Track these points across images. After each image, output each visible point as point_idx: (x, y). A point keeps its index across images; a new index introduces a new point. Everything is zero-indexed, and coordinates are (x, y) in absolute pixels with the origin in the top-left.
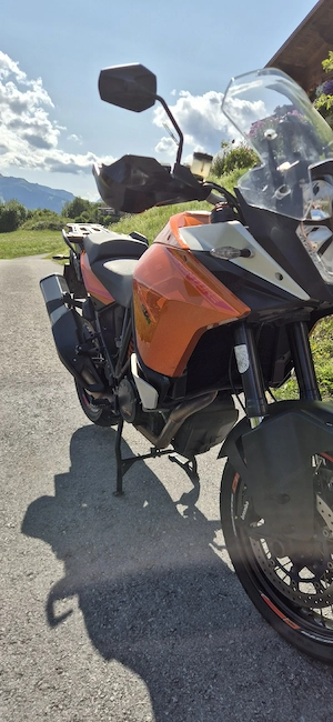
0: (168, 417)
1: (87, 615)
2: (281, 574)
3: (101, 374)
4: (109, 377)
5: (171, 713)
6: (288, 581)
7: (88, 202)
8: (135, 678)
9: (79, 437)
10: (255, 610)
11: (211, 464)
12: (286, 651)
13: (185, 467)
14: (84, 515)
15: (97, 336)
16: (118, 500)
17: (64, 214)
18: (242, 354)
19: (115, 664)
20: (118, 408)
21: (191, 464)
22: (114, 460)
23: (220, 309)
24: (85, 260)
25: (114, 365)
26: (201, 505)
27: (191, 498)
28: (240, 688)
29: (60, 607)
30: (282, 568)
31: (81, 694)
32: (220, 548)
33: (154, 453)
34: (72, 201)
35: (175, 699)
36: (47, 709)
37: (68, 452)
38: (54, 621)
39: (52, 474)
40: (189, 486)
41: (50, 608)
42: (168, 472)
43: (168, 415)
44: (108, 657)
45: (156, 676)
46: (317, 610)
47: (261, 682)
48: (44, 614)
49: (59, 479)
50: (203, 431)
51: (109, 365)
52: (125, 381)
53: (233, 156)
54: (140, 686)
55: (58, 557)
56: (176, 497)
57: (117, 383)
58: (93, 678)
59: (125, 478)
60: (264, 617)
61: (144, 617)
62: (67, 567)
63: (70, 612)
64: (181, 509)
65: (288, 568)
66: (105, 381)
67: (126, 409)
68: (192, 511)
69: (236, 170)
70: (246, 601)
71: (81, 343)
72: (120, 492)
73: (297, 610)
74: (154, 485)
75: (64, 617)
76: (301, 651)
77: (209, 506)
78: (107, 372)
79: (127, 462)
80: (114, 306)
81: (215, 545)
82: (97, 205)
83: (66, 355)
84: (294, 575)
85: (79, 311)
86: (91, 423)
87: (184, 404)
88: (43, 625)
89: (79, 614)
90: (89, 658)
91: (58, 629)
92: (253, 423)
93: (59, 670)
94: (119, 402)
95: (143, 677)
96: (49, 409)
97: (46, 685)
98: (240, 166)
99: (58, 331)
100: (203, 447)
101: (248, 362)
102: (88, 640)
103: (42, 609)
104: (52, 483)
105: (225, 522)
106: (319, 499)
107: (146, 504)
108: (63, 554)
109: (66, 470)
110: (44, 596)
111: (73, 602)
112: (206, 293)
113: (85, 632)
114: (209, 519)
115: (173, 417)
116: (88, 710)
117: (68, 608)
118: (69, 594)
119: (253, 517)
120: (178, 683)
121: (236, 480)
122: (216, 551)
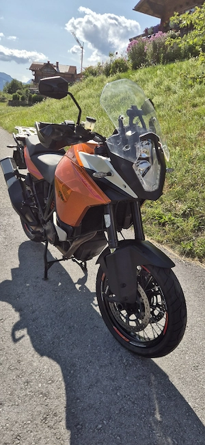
0: (72, 244)
1: (32, 338)
2: (123, 318)
3: (36, 217)
4: (40, 218)
5: (71, 377)
6: (125, 321)
7: (21, 83)
8: (54, 363)
9: (23, 247)
10: (110, 334)
11: (93, 266)
12: (123, 350)
13: (81, 265)
14: (28, 290)
15: (34, 196)
16: (45, 282)
17: (5, 91)
18: (107, 218)
19: (45, 358)
20: (46, 235)
21: (83, 263)
22: (43, 261)
23: (97, 199)
24: (26, 151)
25: (44, 213)
26: (87, 284)
27: (82, 281)
28: (101, 366)
29: (18, 334)
30: (122, 315)
31: (30, 371)
32: (96, 306)
33: (64, 259)
34: (10, 81)
35: (72, 372)
36: (14, 378)
37: (17, 256)
38: (15, 340)
39: (9, 268)
40: (82, 275)
41: (13, 335)
42: (72, 268)
43: (72, 242)
44: (42, 355)
45: (64, 363)
46: (137, 333)
47: (111, 364)
48: (11, 338)
49: (13, 271)
50: (89, 250)
51: (40, 212)
52: (49, 222)
53: (116, 63)
54: (57, 367)
55: (16, 311)
56: (75, 281)
57: (45, 223)
58: (35, 364)
59: (49, 271)
60: (114, 336)
61: (59, 338)
62: (21, 316)
63: (23, 336)
64: (78, 286)
65: (125, 315)
66: (38, 221)
67: (50, 236)
68: (84, 287)
69: (118, 73)
70: (106, 329)
71: (25, 200)
72: (46, 278)
73: (129, 333)
74: (64, 275)
75: (20, 338)
76: (130, 351)
77: (91, 285)
78: (39, 216)
79: (50, 263)
80: (43, 181)
81: (94, 304)
82: (28, 86)
83: (17, 206)
84: (127, 318)
85: (23, 180)
86: (29, 240)
87: (80, 238)
88: (10, 343)
89: (27, 337)
90: (33, 356)
91: (17, 344)
92: (112, 251)
93: (19, 362)
94: (46, 233)
95: (58, 362)
96: (5, 231)
97: (13, 368)
98: (120, 71)
99: (12, 191)
100: (89, 257)
101: (110, 223)
102: (33, 349)
103: (9, 336)
104: (10, 274)
105: (98, 293)
106: (139, 286)
107: (60, 284)
108: (18, 309)
109: (17, 266)
110: (10, 329)
111: (24, 332)
112: (91, 190)
113: (31, 345)
114: (91, 291)
115: (74, 244)
116: (33, 377)
117: (22, 335)
118: (22, 328)
119: (110, 292)
120: (74, 365)
121: (104, 275)
122: (94, 306)
